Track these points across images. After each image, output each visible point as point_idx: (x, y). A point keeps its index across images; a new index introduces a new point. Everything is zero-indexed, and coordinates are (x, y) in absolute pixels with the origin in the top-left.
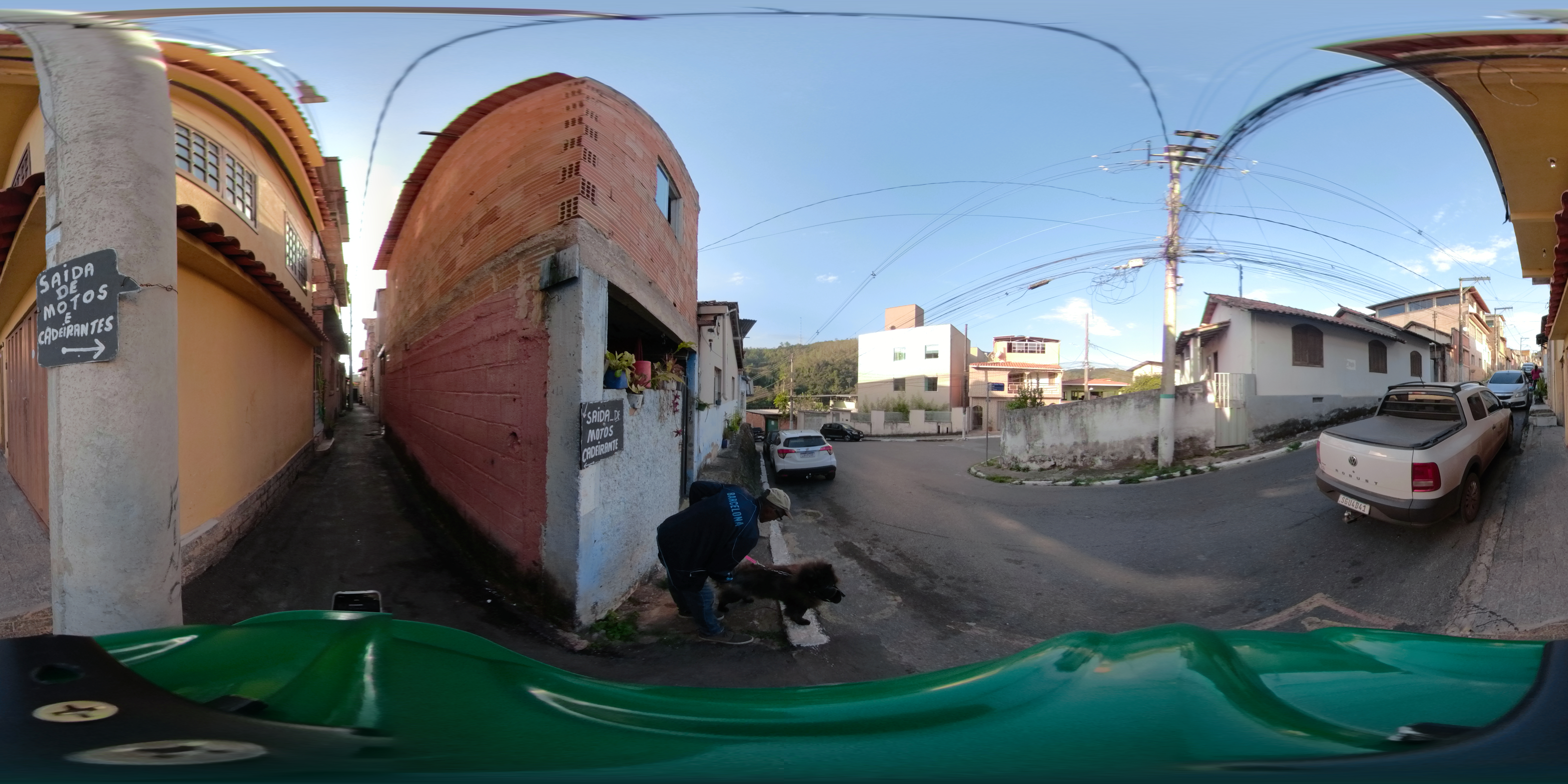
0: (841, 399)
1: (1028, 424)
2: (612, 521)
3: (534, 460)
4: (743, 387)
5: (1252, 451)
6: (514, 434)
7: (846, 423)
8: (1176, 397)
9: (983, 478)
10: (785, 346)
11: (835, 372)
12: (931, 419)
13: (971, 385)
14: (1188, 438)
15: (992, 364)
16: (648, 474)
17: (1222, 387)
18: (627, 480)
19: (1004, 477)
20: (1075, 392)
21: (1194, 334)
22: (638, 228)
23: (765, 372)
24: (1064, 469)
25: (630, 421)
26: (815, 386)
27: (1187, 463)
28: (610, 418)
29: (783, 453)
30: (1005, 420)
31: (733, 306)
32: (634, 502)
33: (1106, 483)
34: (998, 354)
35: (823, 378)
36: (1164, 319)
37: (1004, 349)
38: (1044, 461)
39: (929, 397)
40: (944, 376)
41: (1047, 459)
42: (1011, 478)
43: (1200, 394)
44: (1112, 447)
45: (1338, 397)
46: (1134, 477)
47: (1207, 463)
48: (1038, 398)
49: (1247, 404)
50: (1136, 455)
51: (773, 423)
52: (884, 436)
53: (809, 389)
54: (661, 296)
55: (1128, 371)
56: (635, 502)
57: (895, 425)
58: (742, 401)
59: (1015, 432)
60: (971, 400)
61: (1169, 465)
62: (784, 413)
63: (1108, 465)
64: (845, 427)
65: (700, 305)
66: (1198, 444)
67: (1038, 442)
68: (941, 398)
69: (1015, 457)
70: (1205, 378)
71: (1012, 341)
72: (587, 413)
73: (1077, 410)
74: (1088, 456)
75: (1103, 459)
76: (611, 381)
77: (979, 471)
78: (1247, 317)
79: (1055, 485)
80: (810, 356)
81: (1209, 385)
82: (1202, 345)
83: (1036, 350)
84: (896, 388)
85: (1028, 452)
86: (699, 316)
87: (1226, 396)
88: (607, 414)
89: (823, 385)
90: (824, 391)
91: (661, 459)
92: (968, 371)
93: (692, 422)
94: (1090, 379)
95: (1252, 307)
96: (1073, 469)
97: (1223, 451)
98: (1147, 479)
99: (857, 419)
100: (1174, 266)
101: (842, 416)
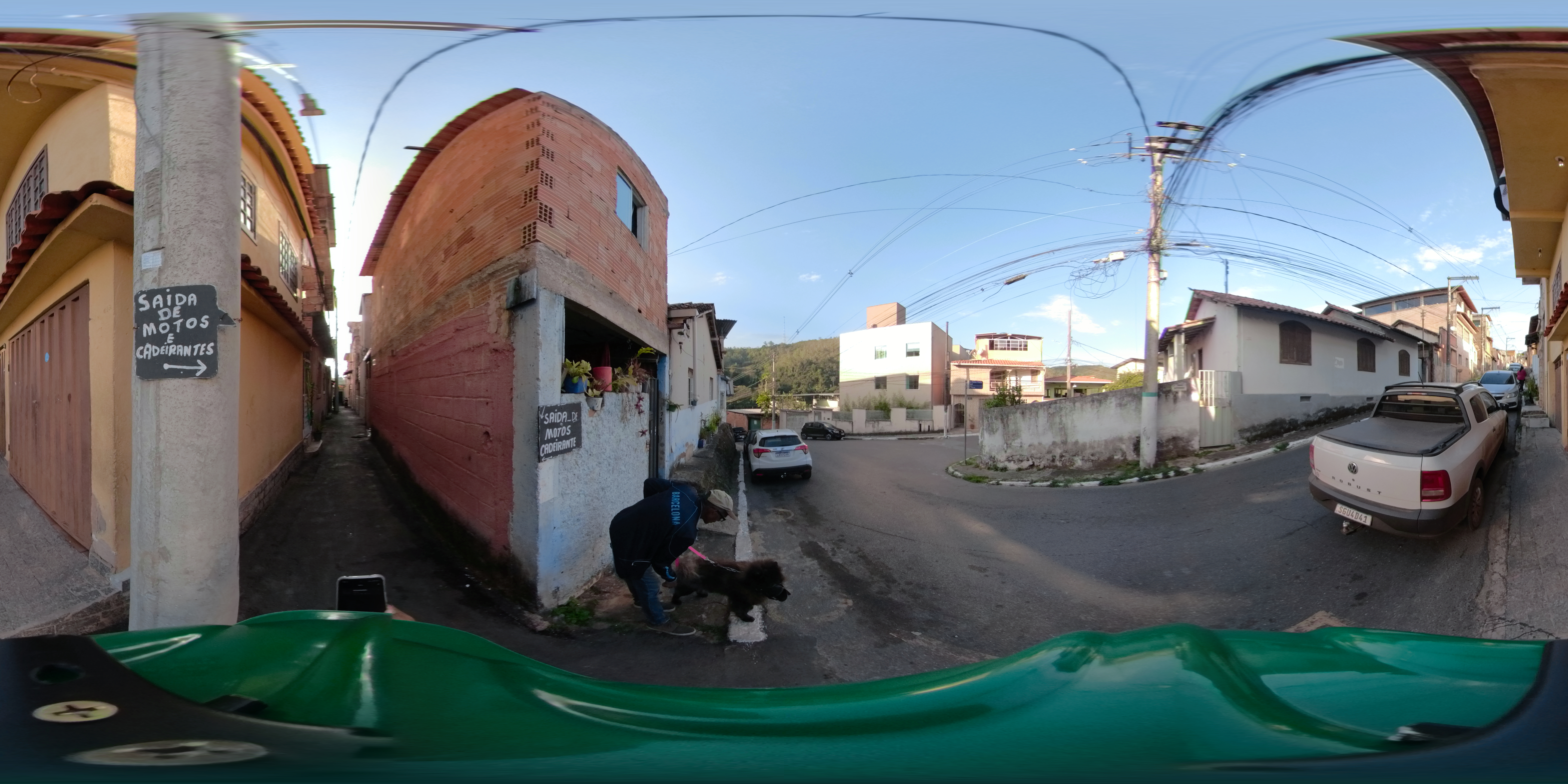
0: (824, 398)
1: (1005, 422)
2: (572, 511)
3: (503, 455)
4: (723, 388)
5: (1238, 451)
6: (487, 433)
7: (828, 422)
8: (1159, 396)
9: (960, 477)
10: (769, 345)
11: (819, 371)
12: (913, 417)
13: (953, 383)
14: (1171, 438)
15: (973, 362)
16: (610, 470)
17: (1207, 385)
18: (587, 475)
19: (981, 477)
20: (1058, 389)
21: (1178, 331)
22: (598, 243)
23: (748, 371)
24: (1042, 469)
25: (588, 422)
26: (799, 385)
27: (1170, 464)
28: (568, 419)
29: (758, 453)
30: (983, 418)
31: (710, 306)
32: (594, 495)
33: (1085, 484)
34: (979, 352)
35: (807, 377)
36: (1147, 314)
37: (986, 346)
38: (1022, 461)
39: (910, 395)
40: (926, 374)
41: (1026, 458)
42: (988, 478)
43: (1184, 392)
44: (1092, 447)
45: (1325, 396)
46: (1114, 479)
47: (1191, 464)
48: (1017, 396)
49: (1233, 403)
50: (1117, 455)
51: (755, 422)
52: (866, 435)
53: (793, 388)
54: (624, 305)
55: (1112, 368)
56: (597, 495)
57: (877, 423)
58: (722, 401)
59: (993, 431)
60: (952, 398)
61: (1152, 466)
62: (767, 412)
63: (1088, 465)
64: (826, 426)
65: (671, 308)
66: (1181, 444)
67: (1016, 441)
68: (923, 396)
69: (993, 456)
70: (1190, 376)
71: (994, 338)
72: (544, 414)
73: (1055, 408)
74: (1067, 456)
75: (1083, 460)
76: (568, 386)
77: (956, 470)
78: (1233, 313)
79: (1033, 486)
80: (794, 355)
81: (1193, 382)
82: (1186, 342)
83: (1019, 347)
84: (878, 387)
85: (1006, 452)
86: (669, 319)
87: (1211, 394)
88: (564, 415)
89: (807, 383)
90: (808, 389)
91: (624, 457)
92: (949, 369)
93: (663, 423)
94: (1073, 376)
95: (1238, 302)
96: (1051, 469)
97: (1208, 452)
98: (1128, 480)
99: (839, 418)
100: (1157, 259)
101: (823, 415)
